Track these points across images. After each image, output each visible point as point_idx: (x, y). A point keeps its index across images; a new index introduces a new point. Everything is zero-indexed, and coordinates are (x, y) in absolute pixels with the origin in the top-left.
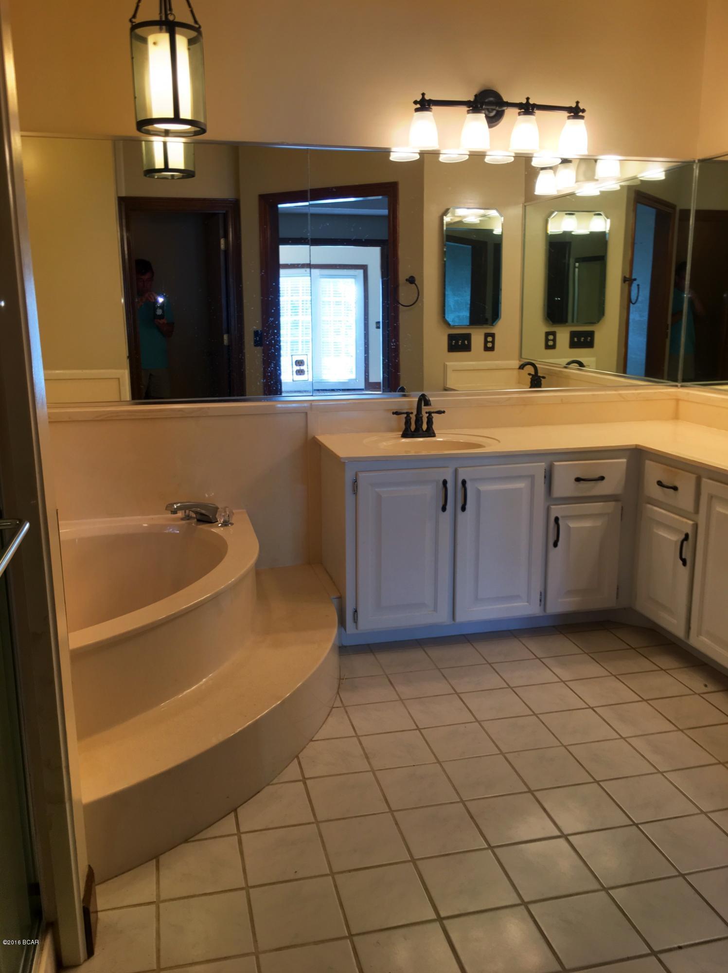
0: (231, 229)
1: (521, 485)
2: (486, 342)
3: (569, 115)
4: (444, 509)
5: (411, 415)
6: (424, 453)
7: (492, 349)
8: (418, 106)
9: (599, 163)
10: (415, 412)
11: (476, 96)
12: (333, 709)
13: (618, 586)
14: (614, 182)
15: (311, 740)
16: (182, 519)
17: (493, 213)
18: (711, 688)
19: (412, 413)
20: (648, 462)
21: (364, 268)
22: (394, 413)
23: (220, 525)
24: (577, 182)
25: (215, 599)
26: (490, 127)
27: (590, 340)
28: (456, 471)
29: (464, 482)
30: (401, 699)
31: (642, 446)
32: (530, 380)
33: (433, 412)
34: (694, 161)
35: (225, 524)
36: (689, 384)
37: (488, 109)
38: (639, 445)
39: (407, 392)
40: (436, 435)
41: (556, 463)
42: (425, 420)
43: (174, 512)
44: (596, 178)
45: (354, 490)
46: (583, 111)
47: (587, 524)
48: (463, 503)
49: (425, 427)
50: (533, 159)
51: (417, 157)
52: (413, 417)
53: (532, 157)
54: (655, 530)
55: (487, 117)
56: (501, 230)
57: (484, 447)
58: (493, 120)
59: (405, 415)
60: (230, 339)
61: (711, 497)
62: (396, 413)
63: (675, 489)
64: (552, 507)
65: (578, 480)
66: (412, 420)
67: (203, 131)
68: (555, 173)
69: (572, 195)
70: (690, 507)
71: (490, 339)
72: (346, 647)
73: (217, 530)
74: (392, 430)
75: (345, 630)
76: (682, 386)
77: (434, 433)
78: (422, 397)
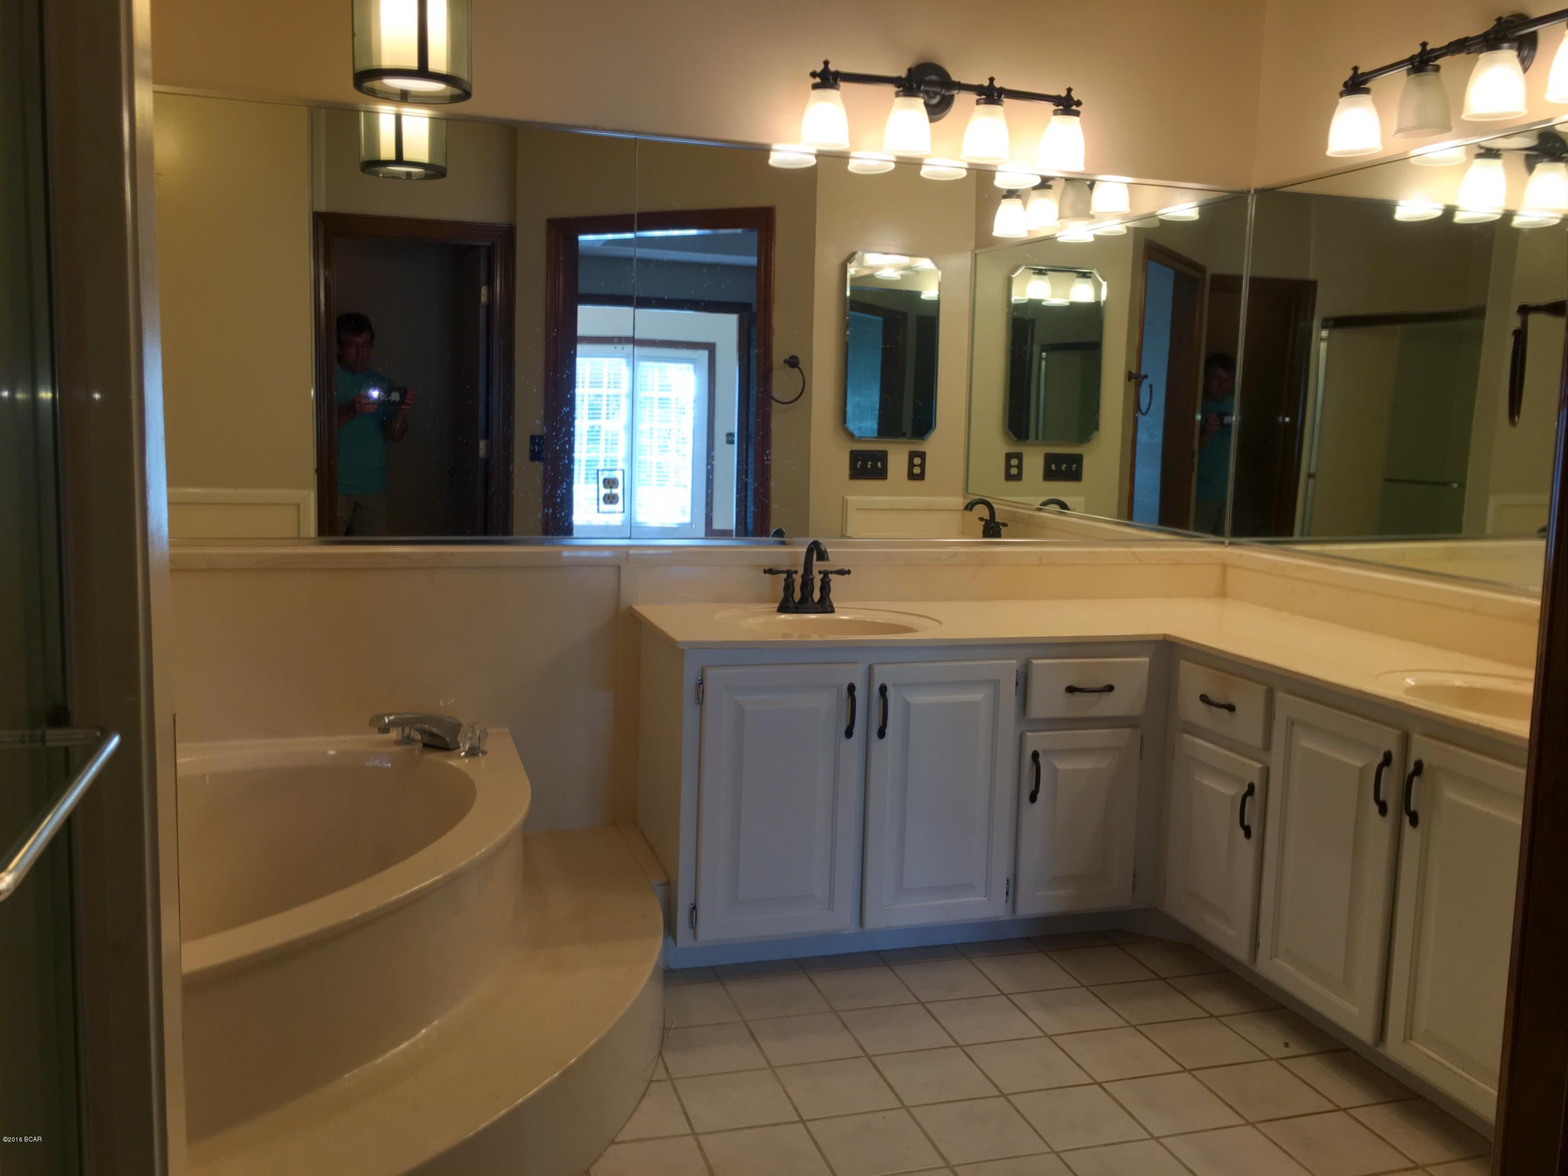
0: (498, 272)
1: (978, 696)
2: (911, 465)
3: (1056, 108)
4: (849, 733)
5: (794, 575)
6: (815, 638)
7: (921, 477)
8: (818, 80)
9: (1097, 188)
10: (801, 571)
11: (910, 70)
12: (653, 1085)
13: (1135, 871)
14: (1118, 221)
15: (613, 1142)
16: (397, 743)
17: (925, 263)
18: (1294, 1050)
19: (796, 572)
20: (1183, 663)
21: (710, 348)
22: (765, 572)
23: (463, 754)
24: (1060, 218)
25: (451, 883)
26: (932, 120)
27: (1076, 468)
28: (870, 670)
29: (883, 689)
30: (772, 1068)
31: (1176, 638)
32: (982, 528)
33: (831, 572)
34: (1249, 191)
35: (473, 752)
36: (1243, 540)
37: (927, 93)
38: (1169, 636)
39: (788, 537)
40: (836, 610)
41: (1035, 662)
42: (817, 584)
43: (384, 729)
44: (1091, 212)
45: (699, 699)
46: (1079, 103)
47: (1085, 764)
48: (881, 724)
49: (817, 596)
50: (997, 174)
51: (812, 161)
52: (798, 580)
53: (994, 172)
54: (1197, 778)
55: (927, 105)
56: (937, 293)
57: (916, 631)
58: (937, 110)
59: (785, 576)
60: (489, 448)
61: (1291, 723)
62: (770, 571)
63: (1231, 708)
64: (1028, 734)
65: (1071, 690)
66: (795, 584)
67: (466, 95)
68: (1025, 204)
69: (1049, 240)
70: (1257, 740)
71: (917, 461)
72: (674, 971)
73: (459, 762)
74: (760, 600)
75: (675, 941)
76: (1231, 544)
77: (832, 606)
78: (813, 546)
